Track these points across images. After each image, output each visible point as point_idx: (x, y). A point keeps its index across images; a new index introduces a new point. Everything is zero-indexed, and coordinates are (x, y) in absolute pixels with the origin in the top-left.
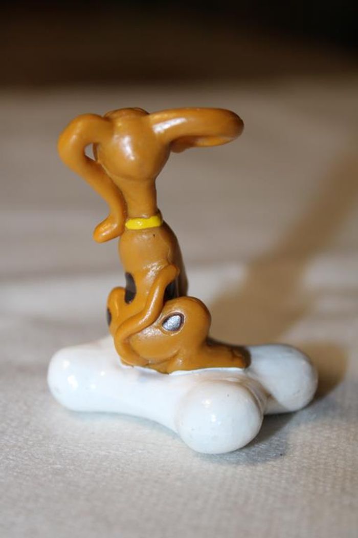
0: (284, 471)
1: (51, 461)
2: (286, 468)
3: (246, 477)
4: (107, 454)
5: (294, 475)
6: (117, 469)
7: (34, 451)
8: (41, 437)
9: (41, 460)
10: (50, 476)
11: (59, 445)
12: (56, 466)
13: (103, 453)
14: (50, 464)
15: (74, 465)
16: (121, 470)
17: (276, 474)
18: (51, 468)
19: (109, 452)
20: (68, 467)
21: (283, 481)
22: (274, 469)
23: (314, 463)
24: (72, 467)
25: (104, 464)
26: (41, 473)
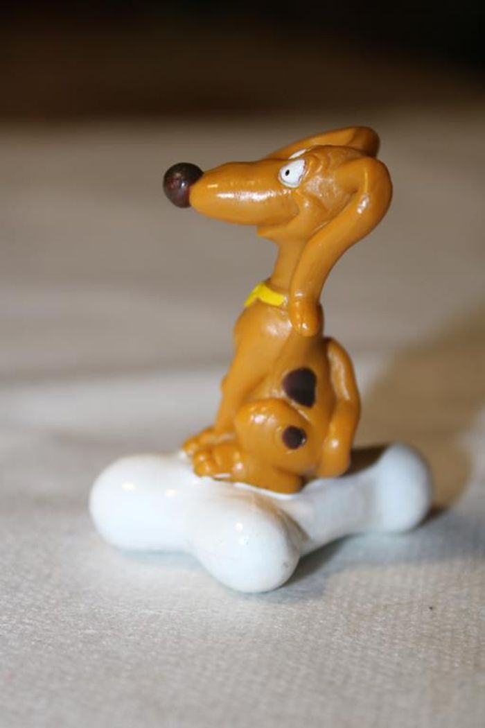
0: (396, 641)
1: (81, 625)
2: (400, 637)
3: (346, 647)
4: (158, 613)
5: (410, 646)
6: (171, 632)
7: (58, 611)
8: (67, 594)
9: (68, 623)
10: (80, 645)
11: (92, 604)
12: (88, 632)
13: (152, 612)
14: (80, 629)
15: (112, 629)
16: (175, 633)
17: (386, 645)
18: (81, 634)
19: (160, 612)
20: (104, 631)
21: (396, 655)
22: (384, 638)
23: (437, 630)
24: (109, 632)
25: (153, 625)
26: (69, 642)
